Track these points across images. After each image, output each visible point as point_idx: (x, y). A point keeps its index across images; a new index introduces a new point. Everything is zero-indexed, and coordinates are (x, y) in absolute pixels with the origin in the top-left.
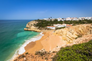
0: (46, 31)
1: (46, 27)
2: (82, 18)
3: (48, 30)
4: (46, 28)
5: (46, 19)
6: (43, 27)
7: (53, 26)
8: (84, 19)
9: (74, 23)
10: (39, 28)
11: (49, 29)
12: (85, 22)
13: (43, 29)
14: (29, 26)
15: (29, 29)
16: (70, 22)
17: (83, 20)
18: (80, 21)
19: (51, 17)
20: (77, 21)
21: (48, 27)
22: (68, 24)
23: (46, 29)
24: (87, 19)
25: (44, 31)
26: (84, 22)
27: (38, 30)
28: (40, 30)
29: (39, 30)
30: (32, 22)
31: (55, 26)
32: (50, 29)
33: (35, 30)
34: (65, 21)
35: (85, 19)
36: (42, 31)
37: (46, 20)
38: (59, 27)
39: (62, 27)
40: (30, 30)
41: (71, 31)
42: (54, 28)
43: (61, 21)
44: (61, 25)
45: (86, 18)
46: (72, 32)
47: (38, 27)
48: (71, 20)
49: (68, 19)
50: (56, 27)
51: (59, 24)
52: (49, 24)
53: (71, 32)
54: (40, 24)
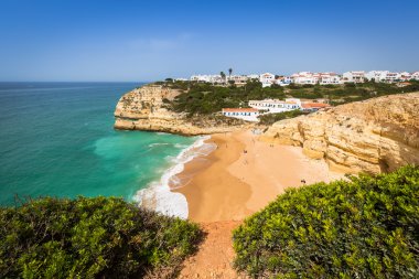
0: (219, 129)
1: (218, 114)
2: (357, 73)
3: (229, 124)
4: (219, 117)
5: (206, 78)
6: (206, 112)
7: (246, 107)
8: (362, 80)
9: (328, 93)
10: (189, 118)
11: (232, 119)
12: (368, 89)
13: (208, 121)
14: (129, 108)
15: (139, 124)
16: (311, 90)
17: (360, 84)
18: (350, 86)
19: (230, 71)
20: (339, 86)
21: (228, 113)
22: (309, 97)
23: (219, 123)
24: (373, 80)
25: (213, 129)
26: (365, 91)
27: (188, 128)
28: (194, 124)
29: (189, 125)
30: (144, 89)
31: (254, 107)
32: (239, 122)
33: (175, 128)
34: (292, 86)
35: (366, 80)
36: (203, 130)
37: (208, 80)
38: (273, 111)
39: (284, 110)
40: (147, 126)
41: (349, 122)
42: (253, 117)
43: (275, 86)
44: (281, 103)
45: (369, 76)
46: (354, 125)
47: (183, 114)
48: (318, 84)
49: (303, 79)
50: (262, 111)
51: (270, 101)
52: (227, 100)
53: (349, 126)
54: (190, 101)
